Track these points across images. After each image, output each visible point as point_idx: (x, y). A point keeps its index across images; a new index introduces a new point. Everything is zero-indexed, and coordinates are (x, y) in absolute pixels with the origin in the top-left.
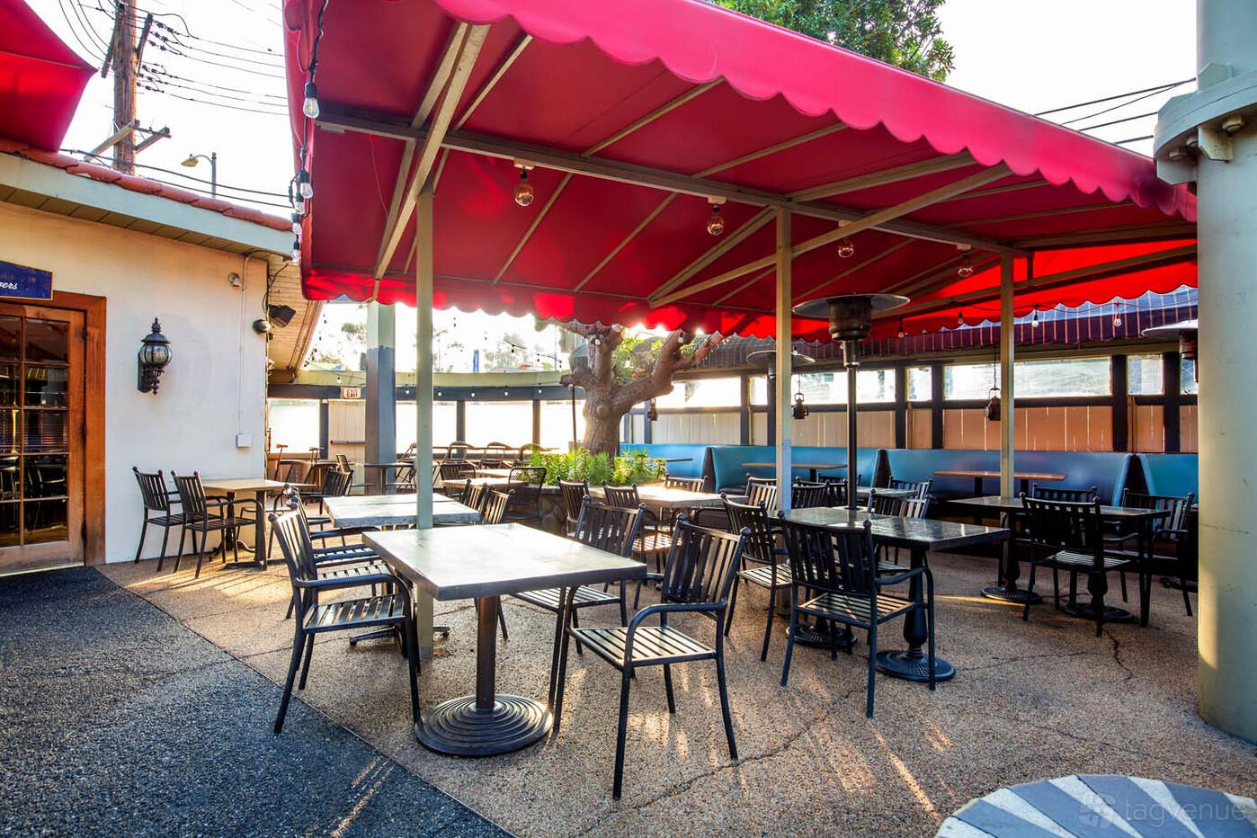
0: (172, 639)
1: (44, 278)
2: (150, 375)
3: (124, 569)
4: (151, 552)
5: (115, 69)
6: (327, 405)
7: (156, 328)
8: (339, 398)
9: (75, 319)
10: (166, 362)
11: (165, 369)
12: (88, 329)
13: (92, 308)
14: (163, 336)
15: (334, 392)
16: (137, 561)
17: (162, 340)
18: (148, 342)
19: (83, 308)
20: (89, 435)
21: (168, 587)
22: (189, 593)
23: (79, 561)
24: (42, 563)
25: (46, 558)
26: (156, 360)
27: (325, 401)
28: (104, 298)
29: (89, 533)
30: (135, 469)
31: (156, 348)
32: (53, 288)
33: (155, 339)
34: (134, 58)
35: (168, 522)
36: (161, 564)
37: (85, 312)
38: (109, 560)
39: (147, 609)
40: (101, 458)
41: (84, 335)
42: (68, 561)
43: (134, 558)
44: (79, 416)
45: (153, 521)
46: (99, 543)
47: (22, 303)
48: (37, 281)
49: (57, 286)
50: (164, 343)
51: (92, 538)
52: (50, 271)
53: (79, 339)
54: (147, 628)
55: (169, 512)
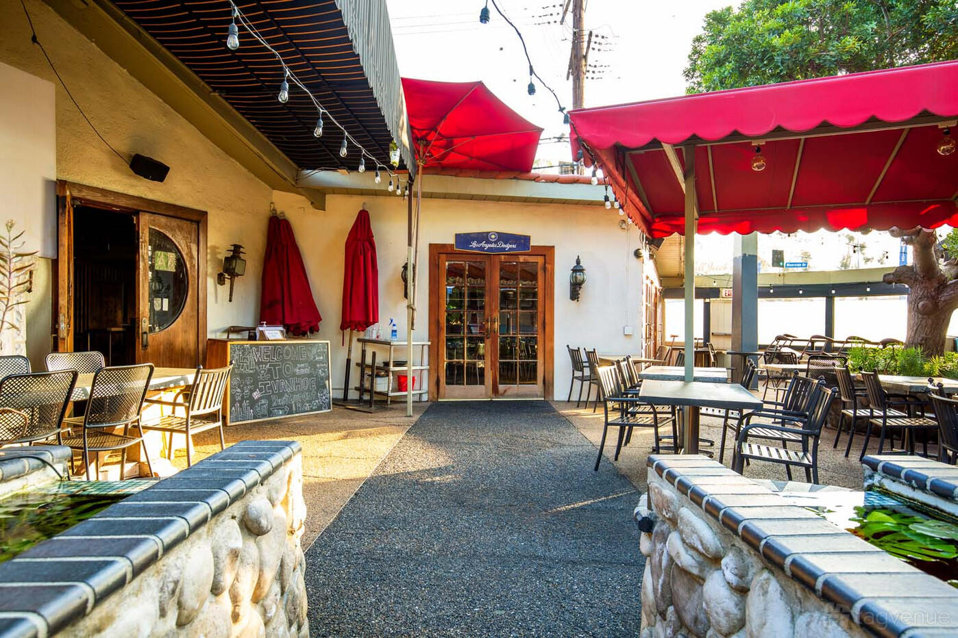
0: (570, 434)
1: (527, 239)
2: (576, 289)
3: (561, 404)
4: (575, 398)
5: (572, 75)
6: (709, 303)
7: (578, 262)
8: (719, 297)
9: (540, 260)
10: (583, 281)
11: (582, 286)
12: (547, 265)
13: (547, 253)
14: (581, 266)
15: (715, 293)
16: (569, 401)
17: (581, 268)
18: (575, 270)
19: (543, 254)
20: (547, 326)
21: (578, 415)
22: (587, 418)
23: (542, 397)
24: (526, 396)
25: (528, 393)
26: (578, 281)
27: (707, 300)
28: (554, 247)
29: (547, 382)
30: (568, 346)
31: (578, 273)
32: (531, 244)
33: (578, 269)
34: (584, 62)
35: (582, 379)
36: (579, 404)
37: (545, 255)
38: (556, 399)
39: (566, 422)
40: (552, 340)
41: (545, 269)
42: (537, 396)
43: (567, 400)
44: (542, 315)
45: (577, 378)
46: (551, 388)
47: (517, 255)
48: (523, 241)
49: (532, 243)
50: (582, 271)
51: (548, 385)
52: (529, 235)
53: (542, 271)
54: (561, 429)
55: (583, 374)
